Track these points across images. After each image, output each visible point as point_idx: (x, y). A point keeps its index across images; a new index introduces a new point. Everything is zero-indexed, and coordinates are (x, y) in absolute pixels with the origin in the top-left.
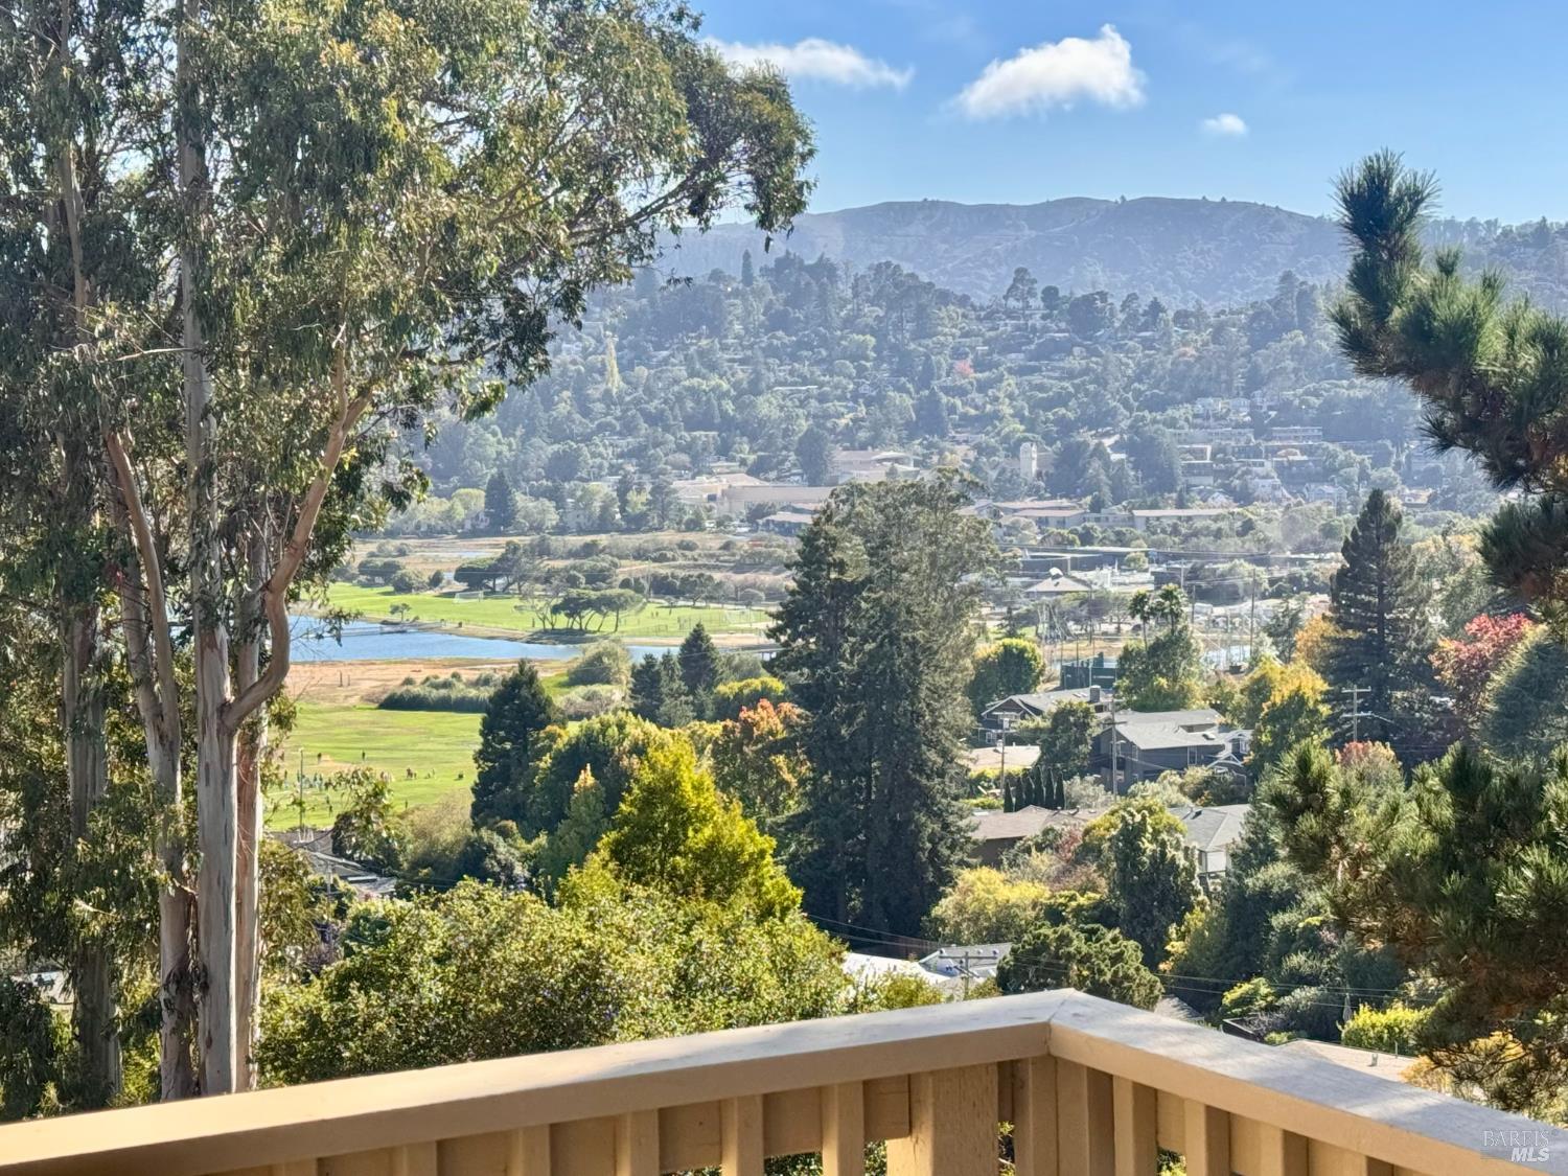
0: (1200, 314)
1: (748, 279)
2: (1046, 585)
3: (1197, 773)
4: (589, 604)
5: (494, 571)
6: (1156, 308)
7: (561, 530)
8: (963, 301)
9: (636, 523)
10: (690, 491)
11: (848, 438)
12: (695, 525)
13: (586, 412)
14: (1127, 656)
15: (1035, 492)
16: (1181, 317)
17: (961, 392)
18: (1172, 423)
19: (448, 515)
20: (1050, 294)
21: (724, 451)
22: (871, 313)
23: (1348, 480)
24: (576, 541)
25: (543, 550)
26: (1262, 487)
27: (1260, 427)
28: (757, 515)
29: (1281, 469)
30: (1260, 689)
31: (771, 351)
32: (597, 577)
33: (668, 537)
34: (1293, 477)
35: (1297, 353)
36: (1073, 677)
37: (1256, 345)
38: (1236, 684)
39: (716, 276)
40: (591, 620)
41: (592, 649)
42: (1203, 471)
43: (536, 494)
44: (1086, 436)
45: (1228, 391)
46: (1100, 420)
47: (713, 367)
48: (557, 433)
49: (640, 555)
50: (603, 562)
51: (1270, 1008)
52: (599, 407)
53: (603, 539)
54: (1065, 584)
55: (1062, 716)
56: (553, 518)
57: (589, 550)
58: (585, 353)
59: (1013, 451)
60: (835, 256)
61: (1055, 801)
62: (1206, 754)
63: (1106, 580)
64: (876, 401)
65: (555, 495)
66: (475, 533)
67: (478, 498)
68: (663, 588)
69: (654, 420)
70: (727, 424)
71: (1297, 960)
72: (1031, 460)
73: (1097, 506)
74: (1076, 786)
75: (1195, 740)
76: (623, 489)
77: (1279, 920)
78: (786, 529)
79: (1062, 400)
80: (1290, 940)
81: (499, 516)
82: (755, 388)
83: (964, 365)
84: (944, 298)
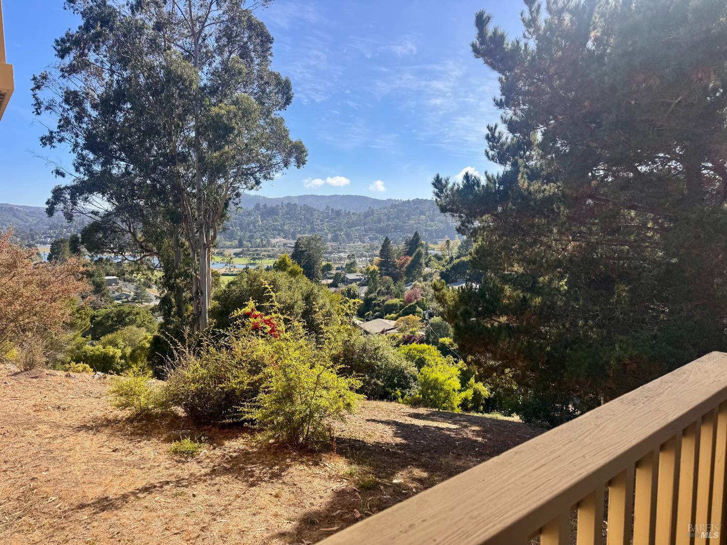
0: (356, 213)
1: (282, 206)
2: (333, 255)
3: (358, 283)
4: (257, 259)
5: (240, 254)
6: (349, 212)
7: (251, 247)
8: (318, 211)
9: (264, 246)
10: (273, 241)
11: (300, 232)
12: (274, 246)
13: (255, 228)
14: (347, 265)
15: (330, 242)
16: (353, 214)
17: (318, 225)
18: (352, 230)
19: (232, 245)
20: (332, 209)
21: (279, 235)
22: (303, 212)
23: (379, 240)
24: (254, 249)
25: (249, 251)
26: (366, 241)
27: (366, 231)
28: (285, 245)
29: (369, 238)
30: (368, 269)
31: (286, 218)
32: (257, 255)
33: (270, 248)
34: (371, 239)
35: (371, 219)
36: (338, 269)
37: (365, 218)
38: (364, 270)
39: (277, 206)
40: (257, 261)
41: (257, 266)
42: (357, 238)
43: (247, 241)
44: (338, 232)
45: (361, 226)
46: (341, 230)
47: (277, 221)
48: (250, 231)
49: (265, 251)
50: (259, 252)
51: (372, 316)
52: (257, 227)
53: (259, 249)
54: (336, 255)
55: (337, 274)
56: (250, 245)
57: (256, 250)
58: (255, 218)
59: (327, 235)
60: (297, 203)
61: (336, 286)
62: (360, 280)
63: (342, 255)
64: (304, 226)
65: (250, 241)
66: (236, 248)
67: (237, 242)
68: (269, 256)
69: (267, 229)
70: (279, 230)
71: (377, 308)
72: (330, 236)
73: (340, 244)
74: (339, 285)
75: (358, 277)
76: (262, 240)
77: (373, 302)
78: (290, 247)
79: (335, 226)
80: (375, 305)
81: (240, 245)
82: (284, 224)
83: (319, 221)
84: (315, 210)
